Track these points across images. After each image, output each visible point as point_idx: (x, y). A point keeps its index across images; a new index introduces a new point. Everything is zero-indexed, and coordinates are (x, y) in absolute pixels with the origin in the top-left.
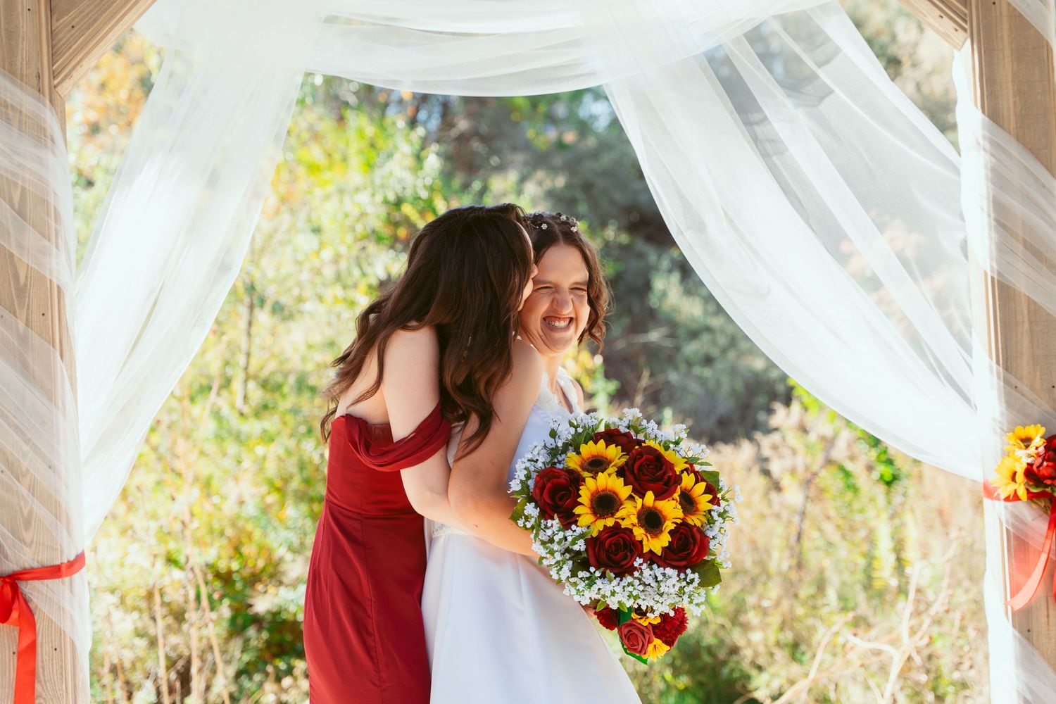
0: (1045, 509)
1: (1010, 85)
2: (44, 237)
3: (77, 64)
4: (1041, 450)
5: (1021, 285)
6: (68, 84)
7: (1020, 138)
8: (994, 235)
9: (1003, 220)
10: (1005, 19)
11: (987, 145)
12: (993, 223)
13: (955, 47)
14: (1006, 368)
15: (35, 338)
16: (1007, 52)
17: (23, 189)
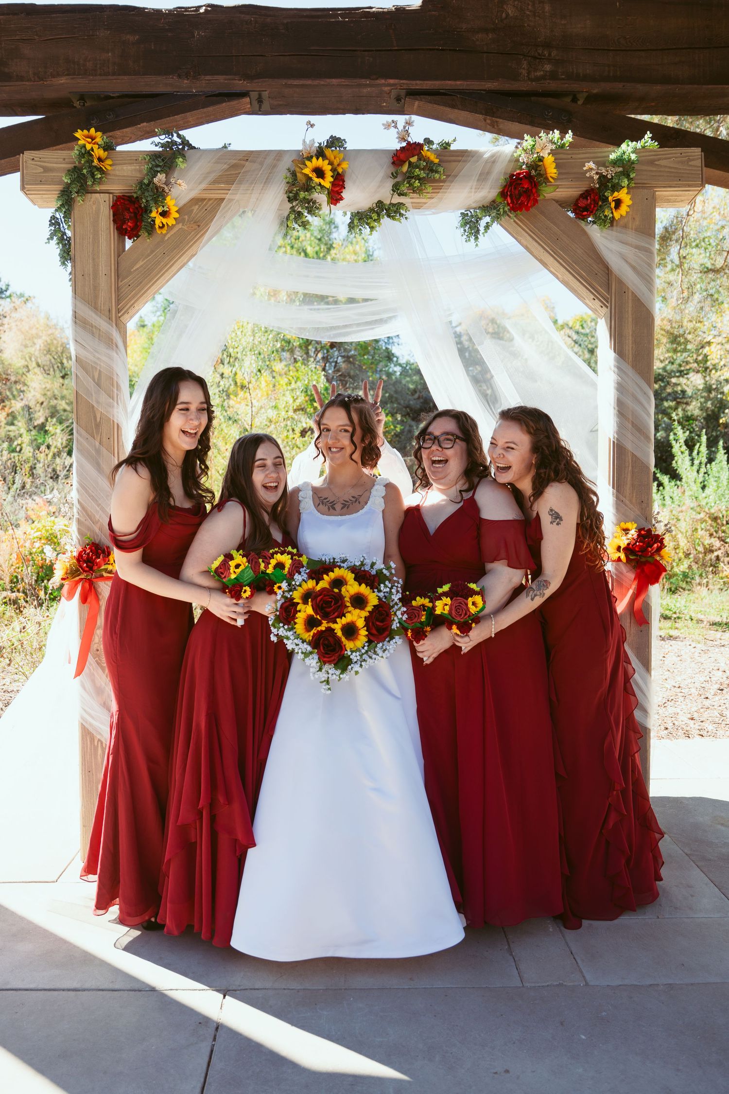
0: (634, 567)
1: (630, 338)
2: (110, 397)
3: (131, 305)
4: (635, 536)
5: (629, 446)
6: (126, 316)
7: (633, 367)
8: (616, 419)
9: (622, 410)
10: (630, 301)
11: (616, 370)
12: (616, 412)
13: (599, 317)
14: (618, 491)
15: (104, 451)
16: (630, 320)
17: (100, 371)
